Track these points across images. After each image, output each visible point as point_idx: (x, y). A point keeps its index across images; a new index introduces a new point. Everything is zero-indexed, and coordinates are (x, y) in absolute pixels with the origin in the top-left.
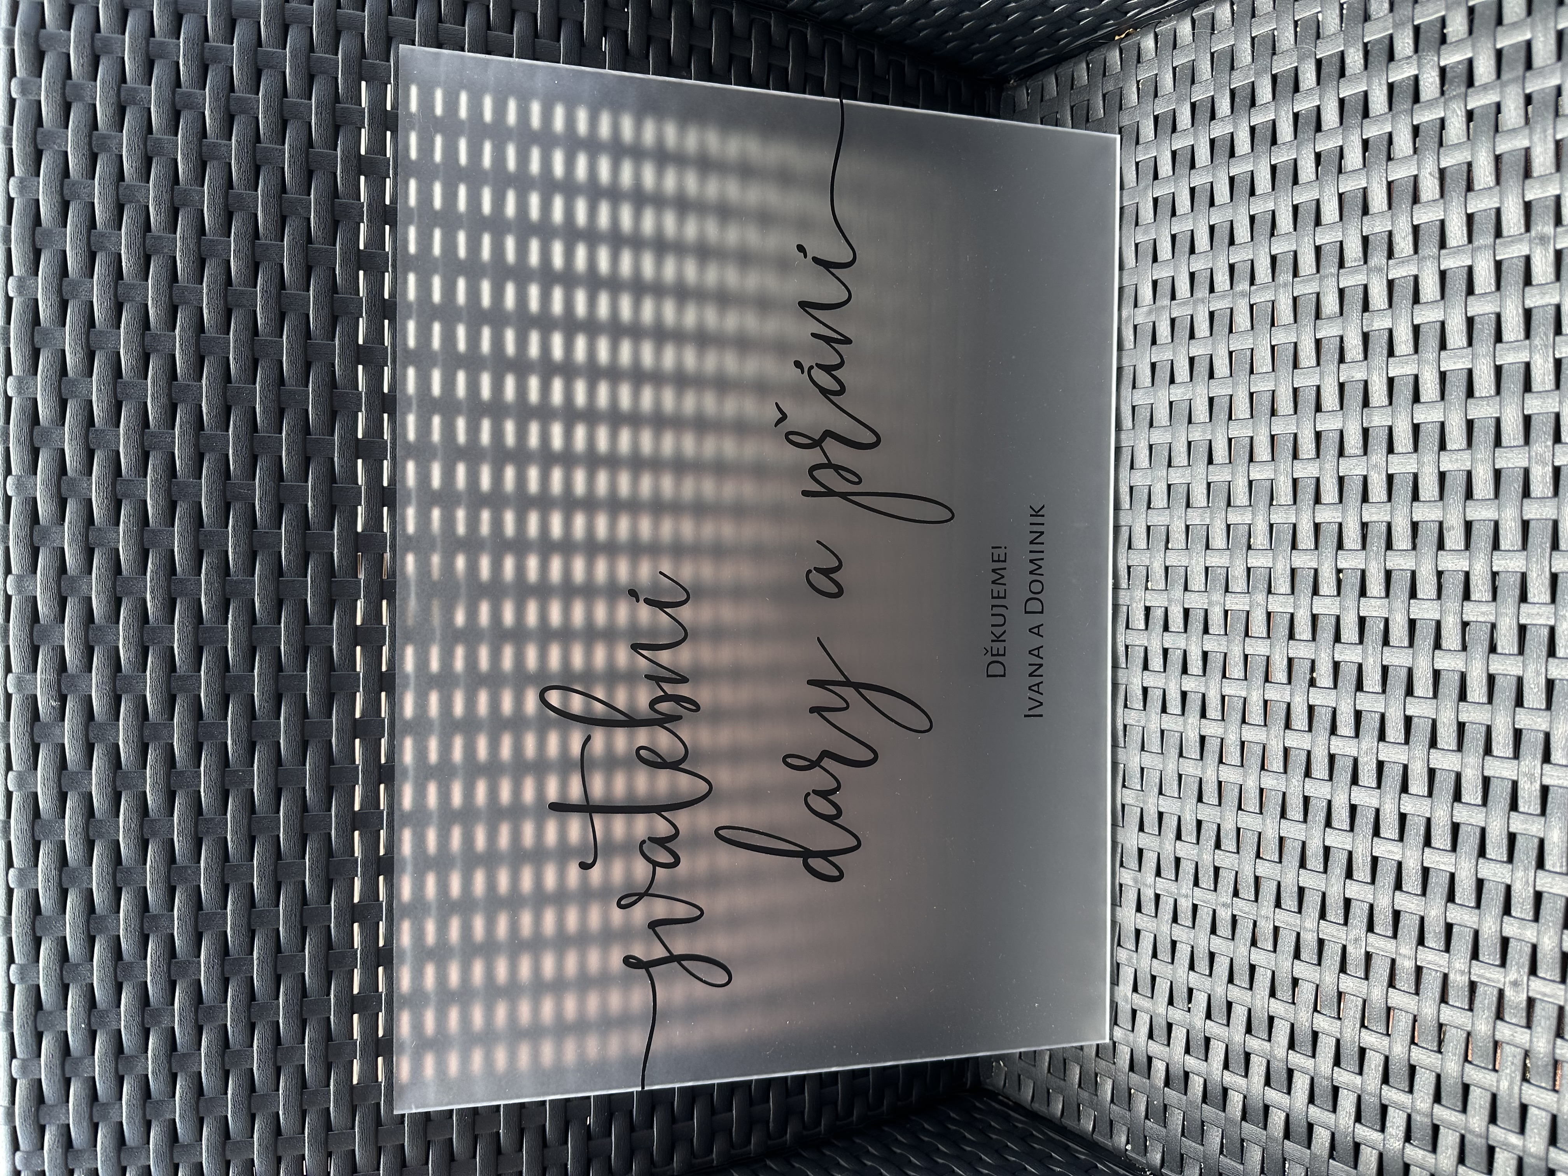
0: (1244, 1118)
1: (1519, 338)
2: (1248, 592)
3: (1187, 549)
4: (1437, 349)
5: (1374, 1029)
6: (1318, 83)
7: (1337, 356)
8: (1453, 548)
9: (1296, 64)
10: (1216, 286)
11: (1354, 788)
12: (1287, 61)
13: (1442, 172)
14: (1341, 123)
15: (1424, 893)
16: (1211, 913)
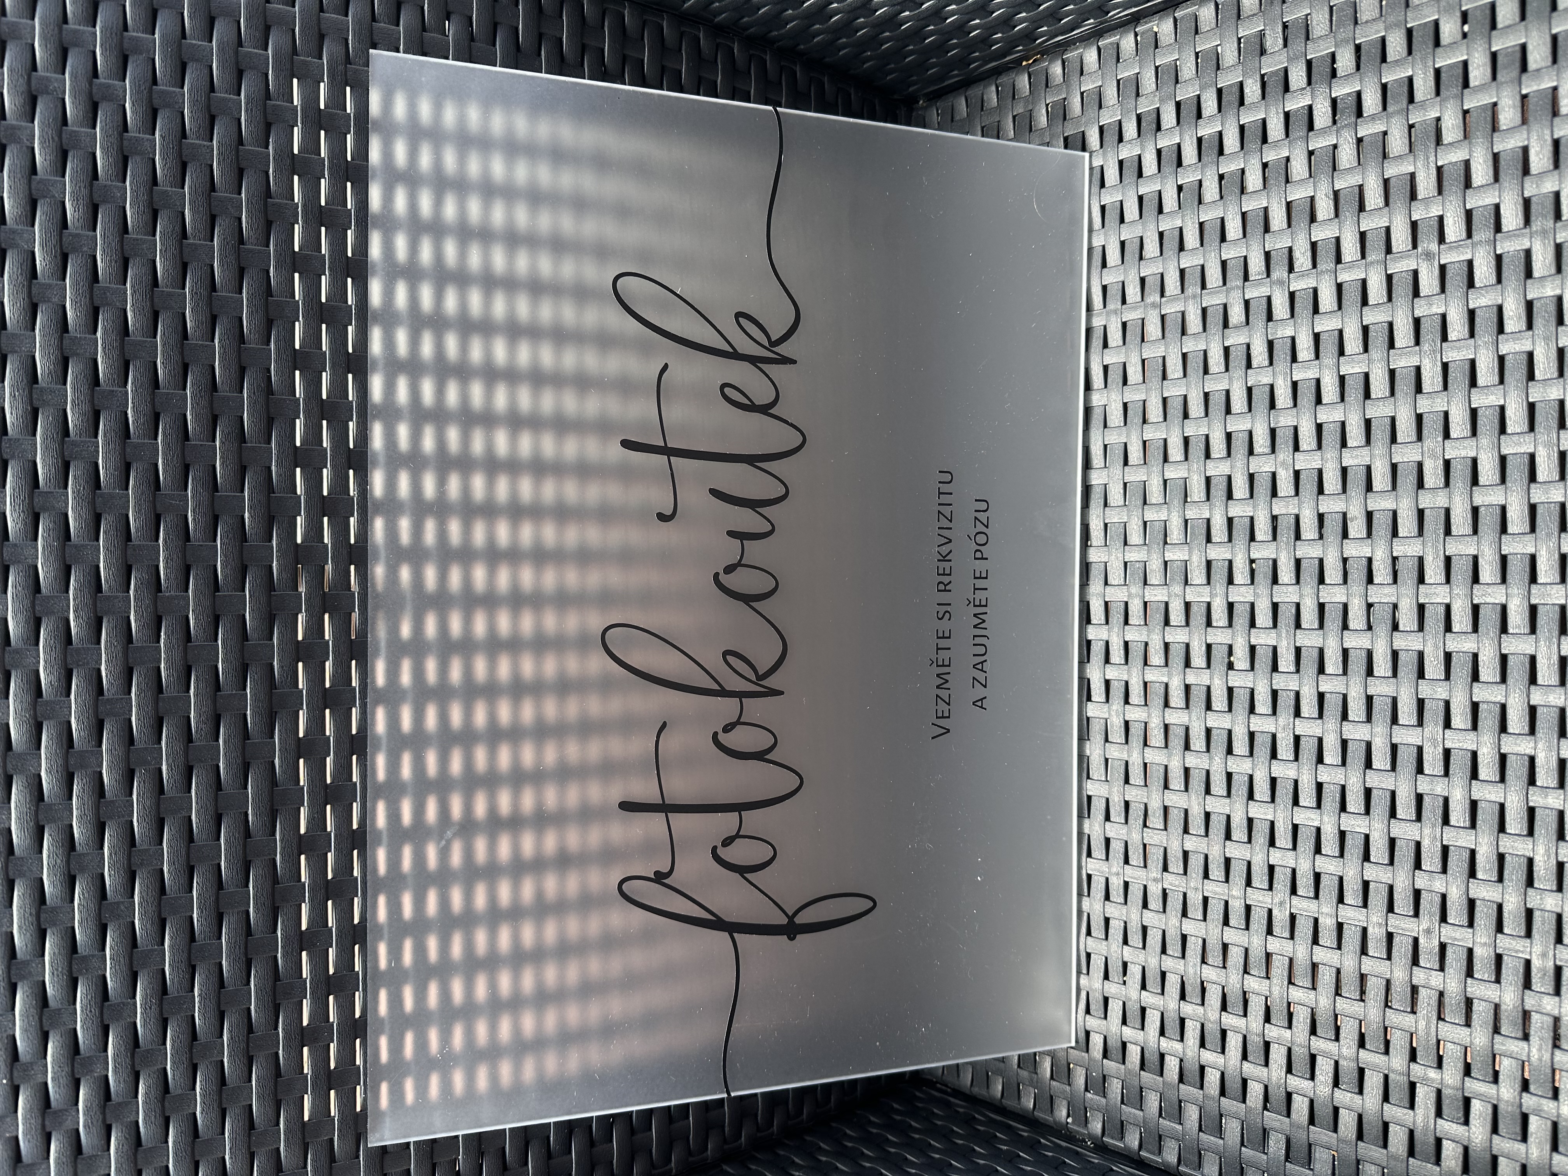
0: (1181, 1080)
1: (1410, 345)
2: (1166, 584)
3: (1106, 545)
4: (1336, 355)
5: (1301, 984)
6: (1220, 111)
7: (1244, 362)
8: (1357, 536)
9: (1198, 93)
10: (1127, 298)
11: (1273, 761)
12: (1190, 89)
13: (1336, 194)
14: (1242, 148)
15: (1342, 855)
16: (1142, 888)
